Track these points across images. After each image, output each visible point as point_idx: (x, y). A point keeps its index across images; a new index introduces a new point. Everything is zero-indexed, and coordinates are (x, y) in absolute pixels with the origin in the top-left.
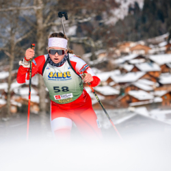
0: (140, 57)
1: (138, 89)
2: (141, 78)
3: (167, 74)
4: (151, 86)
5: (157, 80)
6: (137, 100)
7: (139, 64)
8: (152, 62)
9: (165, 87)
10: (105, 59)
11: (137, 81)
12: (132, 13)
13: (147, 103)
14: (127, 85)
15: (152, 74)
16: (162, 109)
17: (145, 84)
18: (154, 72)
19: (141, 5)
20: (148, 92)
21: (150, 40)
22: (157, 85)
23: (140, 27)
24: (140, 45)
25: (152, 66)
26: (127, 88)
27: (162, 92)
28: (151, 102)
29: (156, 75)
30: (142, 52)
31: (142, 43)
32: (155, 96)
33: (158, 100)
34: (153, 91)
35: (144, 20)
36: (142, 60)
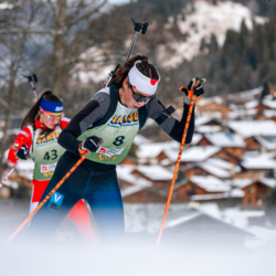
0: (213, 122)
1: (206, 174)
2: (213, 156)
3: (255, 153)
4: (227, 170)
5: (238, 161)
6: (204, 192)
7: (211, 133)
8: (232, 132)
9: (249, 174)
11: (205, 161)
12: (206, 51)
13: (219, 196)
14: (189, 166)
15: (230, 151)
16: (242, 209)
17: (219, 167)
18: (234, 148)
19: (221, 40)
20: (223, 179)
21: (231, 97)
22: (238, 169)
23: (217, 75)
24: (215, 103)
25: (231, 138)
26: (189, 171)
27: (245, 182)
28: (226, 195)
29: (238, 153)
30: (218, 115)
31: (218, 100)
32: (234, 187)
33: (238, 193)
34: (231, 178)
35: (223, 63)
36: (216, 128)
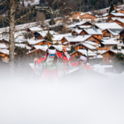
4: (95, 46)
10: (61, 24)
15: (96, 37)
17: (91, 44)
22: (100, 45)
27: (103, 51)
29: (99, 37)
31: (90, 13)
32: (98, 54)
33: (100, 57)
34: (96, 50)
